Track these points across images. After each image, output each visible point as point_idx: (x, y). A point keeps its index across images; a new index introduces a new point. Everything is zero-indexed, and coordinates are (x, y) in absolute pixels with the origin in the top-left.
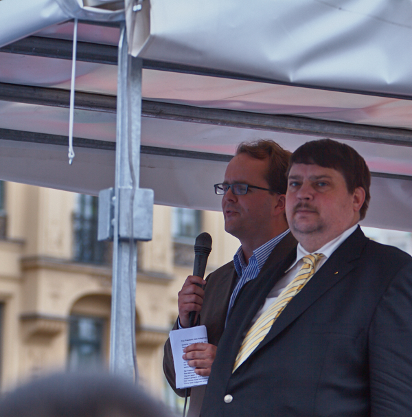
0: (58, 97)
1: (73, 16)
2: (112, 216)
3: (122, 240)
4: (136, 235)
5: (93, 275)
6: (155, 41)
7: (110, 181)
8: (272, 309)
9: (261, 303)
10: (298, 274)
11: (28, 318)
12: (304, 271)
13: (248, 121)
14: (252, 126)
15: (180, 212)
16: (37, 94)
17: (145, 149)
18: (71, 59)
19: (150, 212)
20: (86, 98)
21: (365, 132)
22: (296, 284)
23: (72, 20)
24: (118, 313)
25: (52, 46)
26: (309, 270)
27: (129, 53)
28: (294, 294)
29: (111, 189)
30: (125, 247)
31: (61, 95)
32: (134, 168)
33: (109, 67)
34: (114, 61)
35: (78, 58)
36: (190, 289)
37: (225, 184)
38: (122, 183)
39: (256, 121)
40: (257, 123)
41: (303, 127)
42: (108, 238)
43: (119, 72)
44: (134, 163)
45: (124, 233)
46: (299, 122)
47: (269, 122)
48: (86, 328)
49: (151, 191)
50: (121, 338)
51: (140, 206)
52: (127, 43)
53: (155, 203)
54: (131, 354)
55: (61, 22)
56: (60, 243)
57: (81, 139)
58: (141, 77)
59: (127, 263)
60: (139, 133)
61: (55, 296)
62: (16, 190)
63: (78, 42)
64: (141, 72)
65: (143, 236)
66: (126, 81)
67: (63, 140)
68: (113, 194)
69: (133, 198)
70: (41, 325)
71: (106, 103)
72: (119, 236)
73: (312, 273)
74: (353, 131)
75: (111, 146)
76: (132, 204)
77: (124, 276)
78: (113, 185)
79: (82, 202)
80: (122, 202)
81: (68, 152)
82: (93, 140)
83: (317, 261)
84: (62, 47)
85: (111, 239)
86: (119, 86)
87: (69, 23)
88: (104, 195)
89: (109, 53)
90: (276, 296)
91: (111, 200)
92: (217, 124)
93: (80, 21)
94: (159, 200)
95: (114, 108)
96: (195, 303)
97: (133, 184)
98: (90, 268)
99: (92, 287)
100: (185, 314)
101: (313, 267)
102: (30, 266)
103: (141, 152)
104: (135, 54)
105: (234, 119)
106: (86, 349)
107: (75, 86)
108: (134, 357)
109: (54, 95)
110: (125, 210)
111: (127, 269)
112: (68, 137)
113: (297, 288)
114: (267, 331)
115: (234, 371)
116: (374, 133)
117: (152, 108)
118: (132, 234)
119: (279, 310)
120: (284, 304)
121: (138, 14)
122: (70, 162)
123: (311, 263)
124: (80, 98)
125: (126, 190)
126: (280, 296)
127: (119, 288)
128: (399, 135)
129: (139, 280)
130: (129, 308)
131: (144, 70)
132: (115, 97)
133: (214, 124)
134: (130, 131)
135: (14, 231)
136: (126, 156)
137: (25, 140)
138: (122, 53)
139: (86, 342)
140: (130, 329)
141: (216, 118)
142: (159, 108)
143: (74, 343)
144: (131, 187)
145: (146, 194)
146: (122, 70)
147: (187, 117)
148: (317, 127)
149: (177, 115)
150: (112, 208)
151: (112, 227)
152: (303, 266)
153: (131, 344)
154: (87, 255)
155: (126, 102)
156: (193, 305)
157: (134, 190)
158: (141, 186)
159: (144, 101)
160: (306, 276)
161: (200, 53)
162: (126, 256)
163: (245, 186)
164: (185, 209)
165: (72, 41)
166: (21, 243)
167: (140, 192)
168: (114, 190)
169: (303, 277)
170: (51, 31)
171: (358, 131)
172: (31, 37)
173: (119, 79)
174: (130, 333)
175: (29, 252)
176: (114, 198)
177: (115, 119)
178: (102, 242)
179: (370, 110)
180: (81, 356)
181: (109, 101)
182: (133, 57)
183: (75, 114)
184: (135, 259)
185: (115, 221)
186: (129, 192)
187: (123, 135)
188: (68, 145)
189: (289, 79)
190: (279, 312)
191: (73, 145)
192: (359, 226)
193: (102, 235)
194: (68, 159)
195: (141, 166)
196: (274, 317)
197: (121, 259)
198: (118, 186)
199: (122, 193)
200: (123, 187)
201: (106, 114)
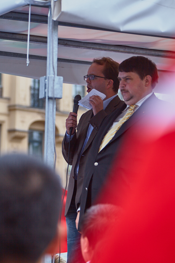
0: (23, 38)
1: (29, 3)
2: (45, 88)
3: (50, 98)
4: (55, 96)
5: (39, 113)
6: (63, 14)
7: (44, 73)
8: (116, 127)
9: (111, 124)
10: (127, 113)
11: (11, 131)
12: (130, 112)
13: (104, 48)
14: (105, 50)
15: (76, 86)
16: (14, 36)
17: (59, 60)
18: (28, 21)
19: (61, 86)
20: (35, 38)
21: (153, 52)
22: (126, 117)
23: (29, 5)
24: (48, 129)
25: (20, 16)
26: (132, 111)
27: (52, 19)
28: (125, 121)
29: (45, 76)
30: (51, 101)
31: (24, 37)
32: (55, 68)
33: (44, 25)
34: (46, 22)
35: (31, 21)
36: (71, 118)
37: (87, 75)
38: (49, 74)
39: (107, 48)
40: (107, 49)
41: (127, 50)
42: (44, 98)
43: (48, 27)
44: (54, 66)
45: (50, 95)
46: (125, 48)
47: (112, 48)
48: (36, 135)
49: (62, 78)
50: (49, 140)
51: (57, 84)
52: (51, 14)
53: (63, 83)
54: (53, 147)
55: (24, 5)
56: (25, 99)
57: (33, 55)
58: (57, 29)
59: (52, 108)
60: (57, 53)
61: (23, 122)
62: (6, 77)
63: (31, 14)
64: (58, 27)
65: (58, 96)
66: (51, 31)
67: (24, 56)
68: (46, 79)
69: (54, 80)
70: (17, 134)
71: (43, 40)
72: (48, 96)
73: (133, 112)
74: (148, 52)
75: (45, 58)
76: (54, 83)
77: (50, 114)
78: (46, 75)
79: (34, 82)
80: (49, 82)
81: (26, 61)
82: (38, 56)
83: (135, 108)
84: (25, 16)
85: (45, 98)
86: (48, 33)
87: (27, 6)
88: (42, 79)
89: (44, 19)
90: (118, 121)
91: (45, 81)
92: (90, 49)
93: (32, 5)
94: (65, 81)
95: (46, 42)
96: (72, 124)
97: (54, 74)
98: (37, 110)
99: (39, 118)
100: (68, 128)
101: (134, 110)
102: (12, 109)
103: (58, 61)
104: (55, 19)
105: (98, 47)
106: (36, 144)
107: (30, 33)
108: (55, 148)
109: (21, 37)
110: (51, 85)
111: (51, 111)
112: (26, 55)
113: (126, 118)
114: (113, 136)
115: (99, 152)
116: (157, 53)
117: (62, 42)
118: (54, 96)
119: (118, 127)
120: (121, 125)
121: (57, 2)
122: (27, 65)
123: (133, 108)
124: (32, 38)
125: (51, 77)
126: (119, 122)
127: (48, 119)
128: (167, 54)
129: (57, 115)
130: (53, 127)
131: (59, 26)
132: (46, 38)
133: (89, 49)
134: (53, 52)
135: (5, 94)
136: (51, 62)
137: (9, 56)
138: (50, 19)
139: (36, 141)
140: (53, 136)
141: (90, 46)
142: (66, 42)
143: (31, 142)
144: (53, 76)
145: (60, 79)
146: (49, 26)
147: (78, 46)
148: (133, 51)
149: (73, 45)
150: (45, 85)
151: (45, 93)
152: (130, 110)
153: (53, 142)
154: (36, 104)
155: (51, 40)
156: (71, 124)
157: (54, 77)
158: (58, 75)
159: (59, 39)
160: (131, 114)
161: (82, 19)
162: (51, 105)
163: (93, 76)
164: (78, 85)
165: (28, 14)
166: (8, 99)
167: (57, 78)
168: (46, 77)
169: (129, 114)
170: (20, 9)
171: (150, 52)
172: (11, 12)
173: (48, 30)
174: (53, 138)
175: (12, 103)
176: (46, 80)
177: (46, 47)
178: (42, 99)
179: (155, 43)
180: (34, 147)
181: (44, 39)
182: (54, 21)
183: (29, 44)
184: (55, 106)
185: (46, 90)
186: (53, 78)
187: (50, 54)
188: (27, 58)
189: (120, 30)
190: (118, 128)
191: (29, 58)
192: (153, 93)
193: (41, 96)
194: (27, 64)
195: (58, 67)
196: (116, 130)
197: (49, 106)
198: (48, 75)
199: (50, 78)
200: (50, 76)
201: (43, 45)
